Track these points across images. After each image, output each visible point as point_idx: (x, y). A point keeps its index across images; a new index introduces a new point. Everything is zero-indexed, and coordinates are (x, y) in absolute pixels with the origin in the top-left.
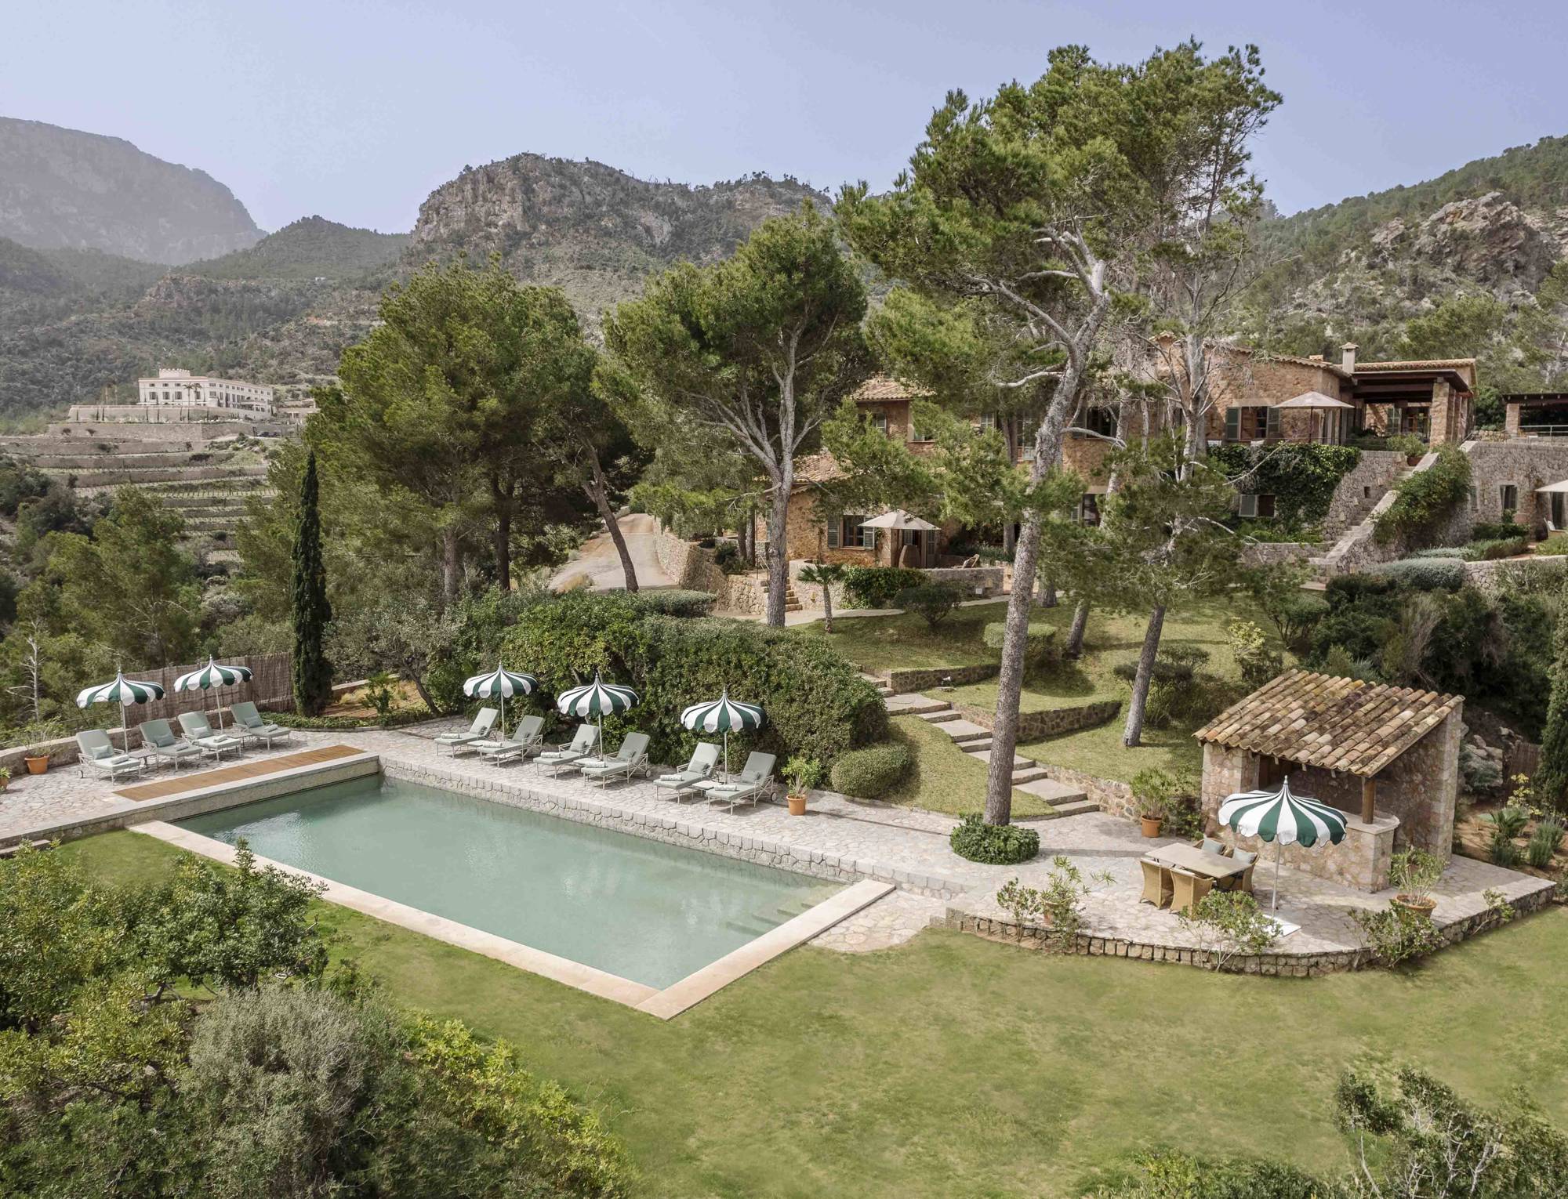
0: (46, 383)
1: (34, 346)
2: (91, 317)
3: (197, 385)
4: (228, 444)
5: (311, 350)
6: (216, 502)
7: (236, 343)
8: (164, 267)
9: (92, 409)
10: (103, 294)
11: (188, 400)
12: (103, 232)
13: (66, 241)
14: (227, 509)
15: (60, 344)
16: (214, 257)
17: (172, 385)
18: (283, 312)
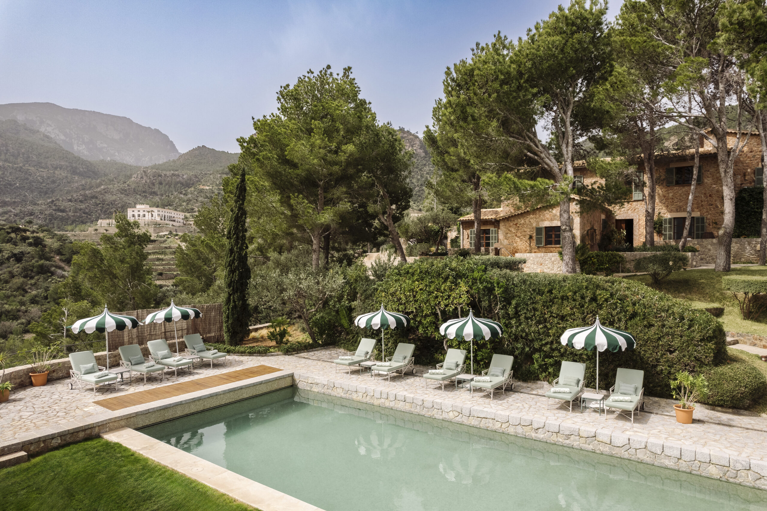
0: (89, 214)
1: (86, 198)
2: (110, 187)
3: (152, 211)
4: (164, 235)
5: (200, 199)
6: (159, 259)
7: (169, 196)
8: (140, 167)
9: (107, 221)
10: (115, 178)
11: (148, 217)
12: (117, 154)
13: (101, 158)
14: (164, 263)
15: (97, 198)
16: (161, 162)
17: (141, 211)
18: (188, 184)
